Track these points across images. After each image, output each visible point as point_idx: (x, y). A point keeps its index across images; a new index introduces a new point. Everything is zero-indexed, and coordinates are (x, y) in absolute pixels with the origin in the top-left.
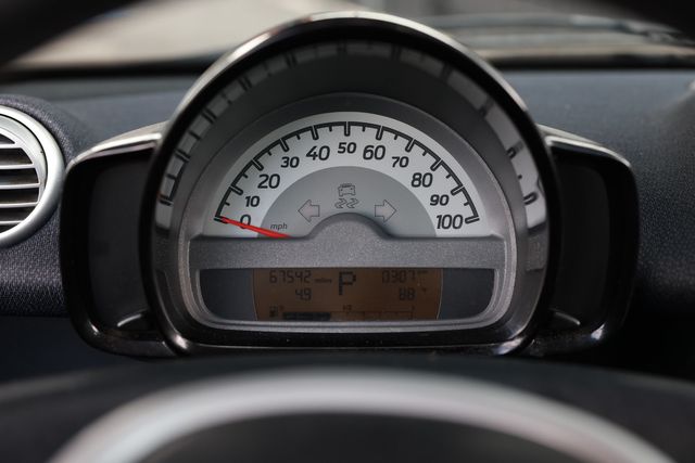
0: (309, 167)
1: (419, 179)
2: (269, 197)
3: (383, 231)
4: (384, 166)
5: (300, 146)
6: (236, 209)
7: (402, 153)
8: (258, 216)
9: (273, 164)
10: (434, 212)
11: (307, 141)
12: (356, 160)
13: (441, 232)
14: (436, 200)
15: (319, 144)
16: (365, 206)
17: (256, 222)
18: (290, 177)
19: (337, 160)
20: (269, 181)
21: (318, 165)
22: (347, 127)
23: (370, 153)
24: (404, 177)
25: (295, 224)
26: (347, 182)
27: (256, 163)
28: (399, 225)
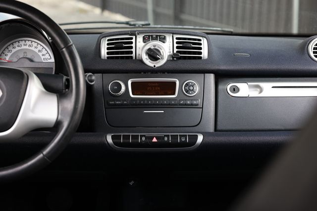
0: (18, 48)
1: (40, 51)
2: (9, 54)
3: (31, 60)
4: (32, 48)
5: (16, 45)
6: (3, 57)
7: (36, 46)
8: (7, 58)
9: (10, 48)
10: (42, 57)
11: (17, 43)
12: (27, 47)
13: (44, 61)
14: (43, 55)
15: (20, 44)
16: (29, 56)
17: (7, 59)
18: (14, 51)
19: (23, 47)
20: (10, 51)
21: (19, 48)
22: (25, 41)
23: (30, 46)
24: (36, 50)
25: (15, 60)
26: (25, 51)
27: (7, 48)
28: (36, 60)
